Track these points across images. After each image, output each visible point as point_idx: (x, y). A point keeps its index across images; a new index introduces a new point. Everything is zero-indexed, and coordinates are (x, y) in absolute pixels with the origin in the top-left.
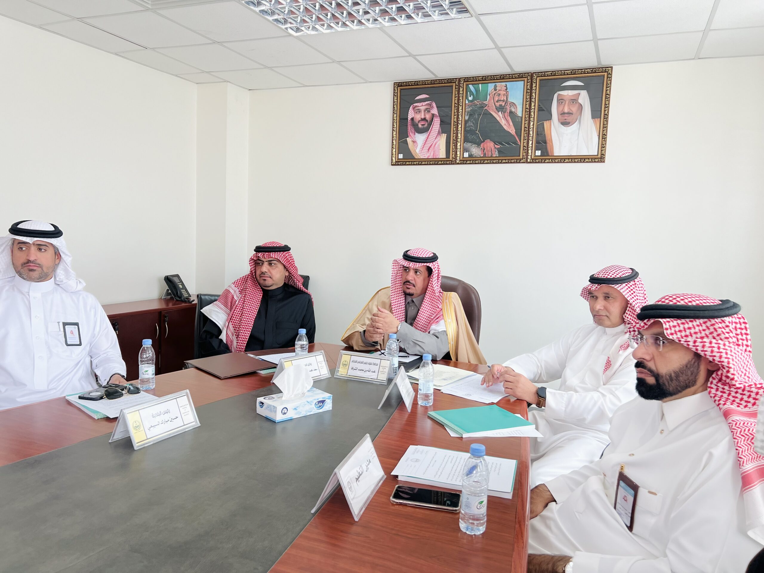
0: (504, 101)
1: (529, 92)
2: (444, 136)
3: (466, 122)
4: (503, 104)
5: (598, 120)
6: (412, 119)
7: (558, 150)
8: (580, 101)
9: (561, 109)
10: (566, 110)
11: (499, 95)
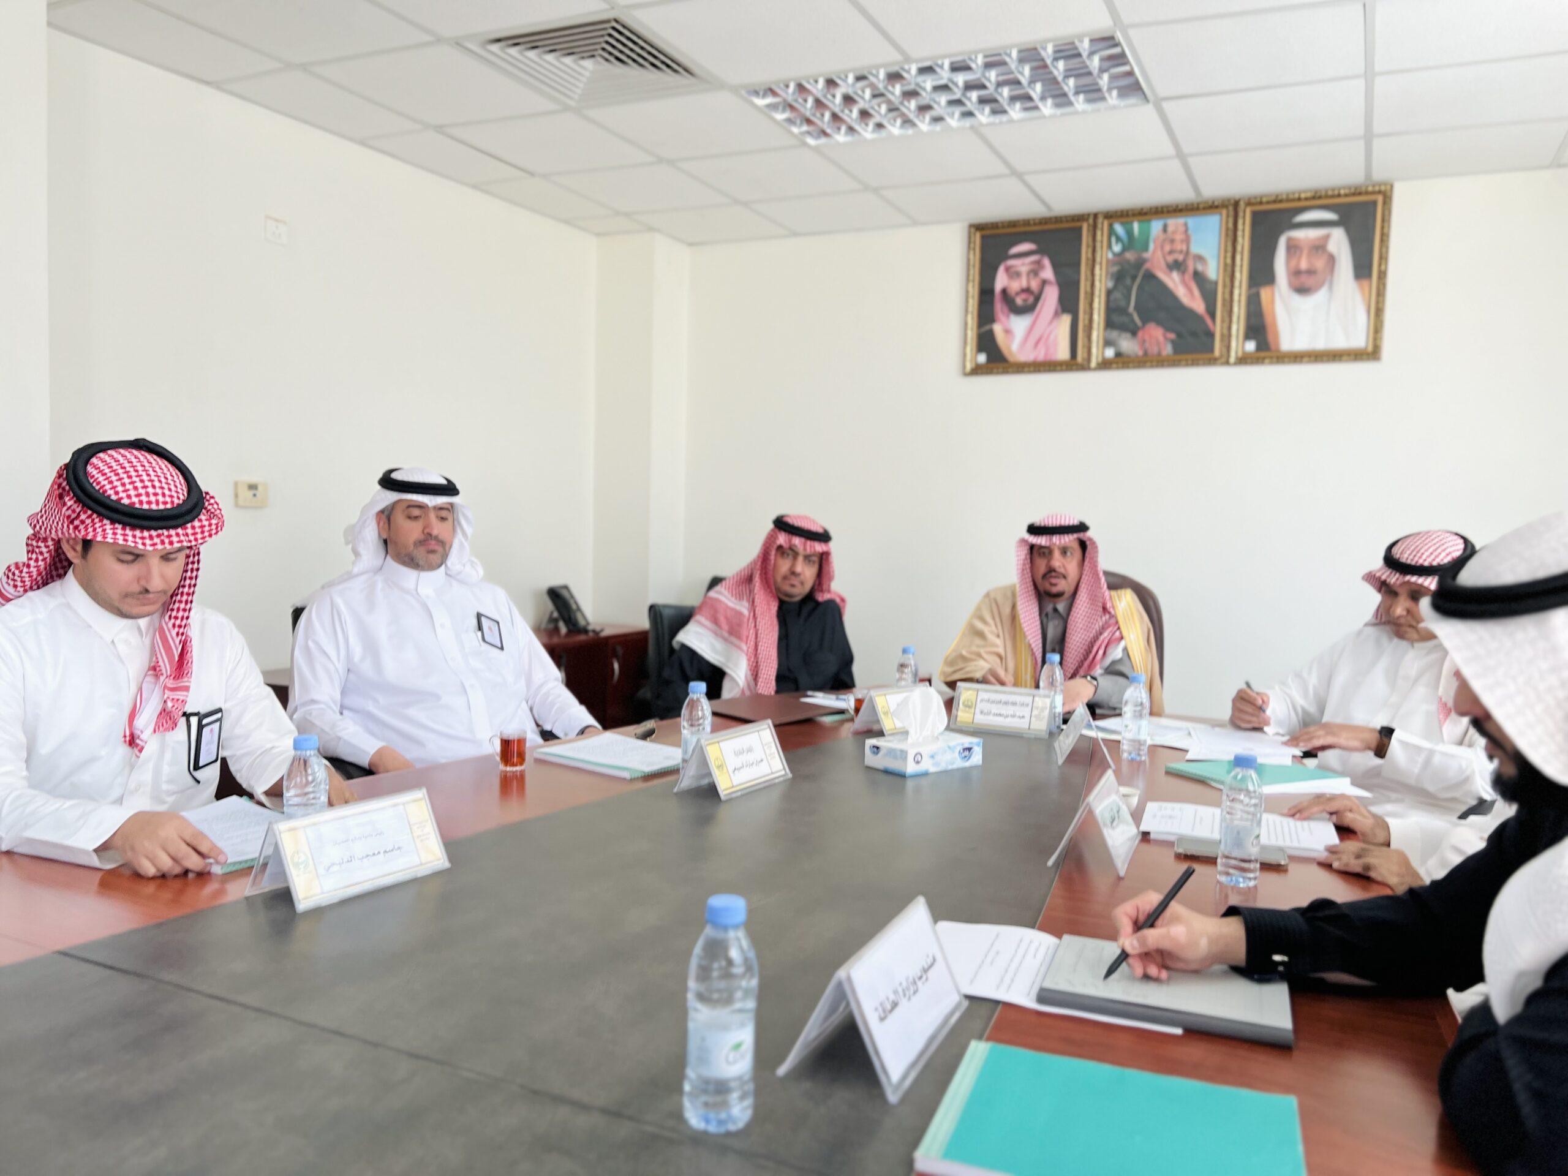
0: (1181, 252)
1: (1232, 236)
2: (1066, 320)
3: (1109, 293)
4: (1181, 258)
5: (1365, 283)
6: (1004, 291)
7: (1289, 340)
8: (1332, 247)
9: (1293, 263)
10: (1304, 265)
11: (1172, 241)
